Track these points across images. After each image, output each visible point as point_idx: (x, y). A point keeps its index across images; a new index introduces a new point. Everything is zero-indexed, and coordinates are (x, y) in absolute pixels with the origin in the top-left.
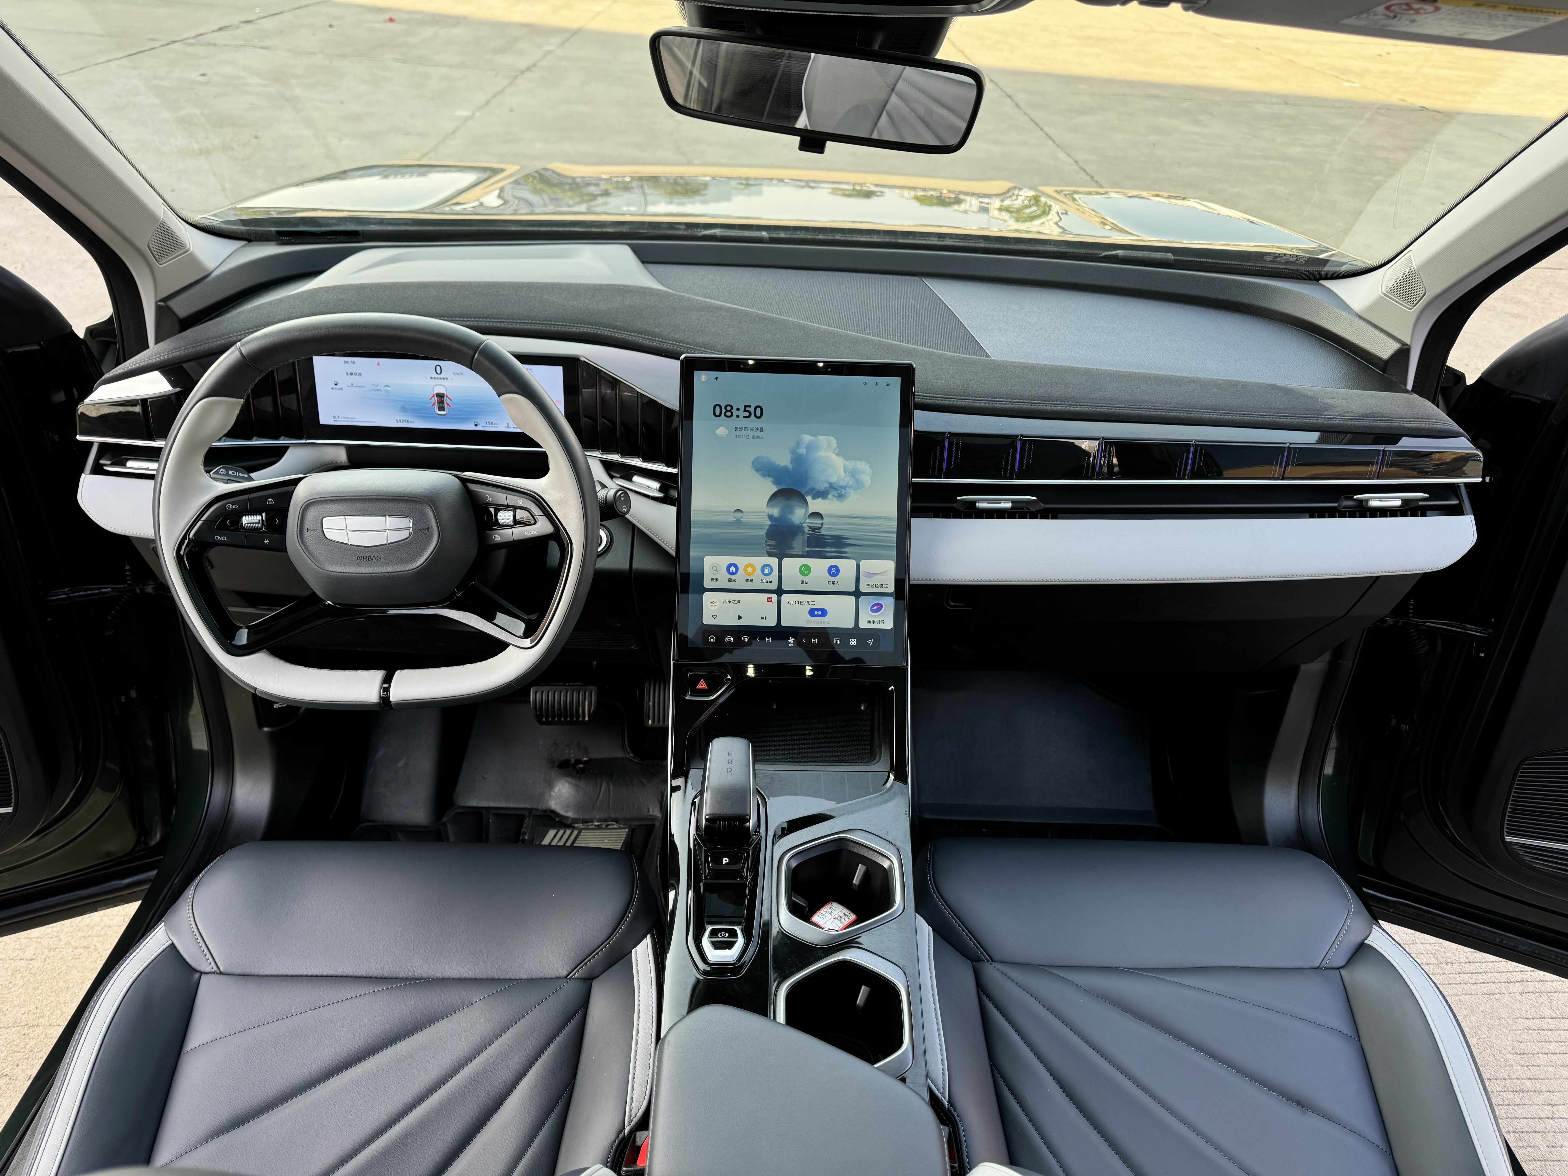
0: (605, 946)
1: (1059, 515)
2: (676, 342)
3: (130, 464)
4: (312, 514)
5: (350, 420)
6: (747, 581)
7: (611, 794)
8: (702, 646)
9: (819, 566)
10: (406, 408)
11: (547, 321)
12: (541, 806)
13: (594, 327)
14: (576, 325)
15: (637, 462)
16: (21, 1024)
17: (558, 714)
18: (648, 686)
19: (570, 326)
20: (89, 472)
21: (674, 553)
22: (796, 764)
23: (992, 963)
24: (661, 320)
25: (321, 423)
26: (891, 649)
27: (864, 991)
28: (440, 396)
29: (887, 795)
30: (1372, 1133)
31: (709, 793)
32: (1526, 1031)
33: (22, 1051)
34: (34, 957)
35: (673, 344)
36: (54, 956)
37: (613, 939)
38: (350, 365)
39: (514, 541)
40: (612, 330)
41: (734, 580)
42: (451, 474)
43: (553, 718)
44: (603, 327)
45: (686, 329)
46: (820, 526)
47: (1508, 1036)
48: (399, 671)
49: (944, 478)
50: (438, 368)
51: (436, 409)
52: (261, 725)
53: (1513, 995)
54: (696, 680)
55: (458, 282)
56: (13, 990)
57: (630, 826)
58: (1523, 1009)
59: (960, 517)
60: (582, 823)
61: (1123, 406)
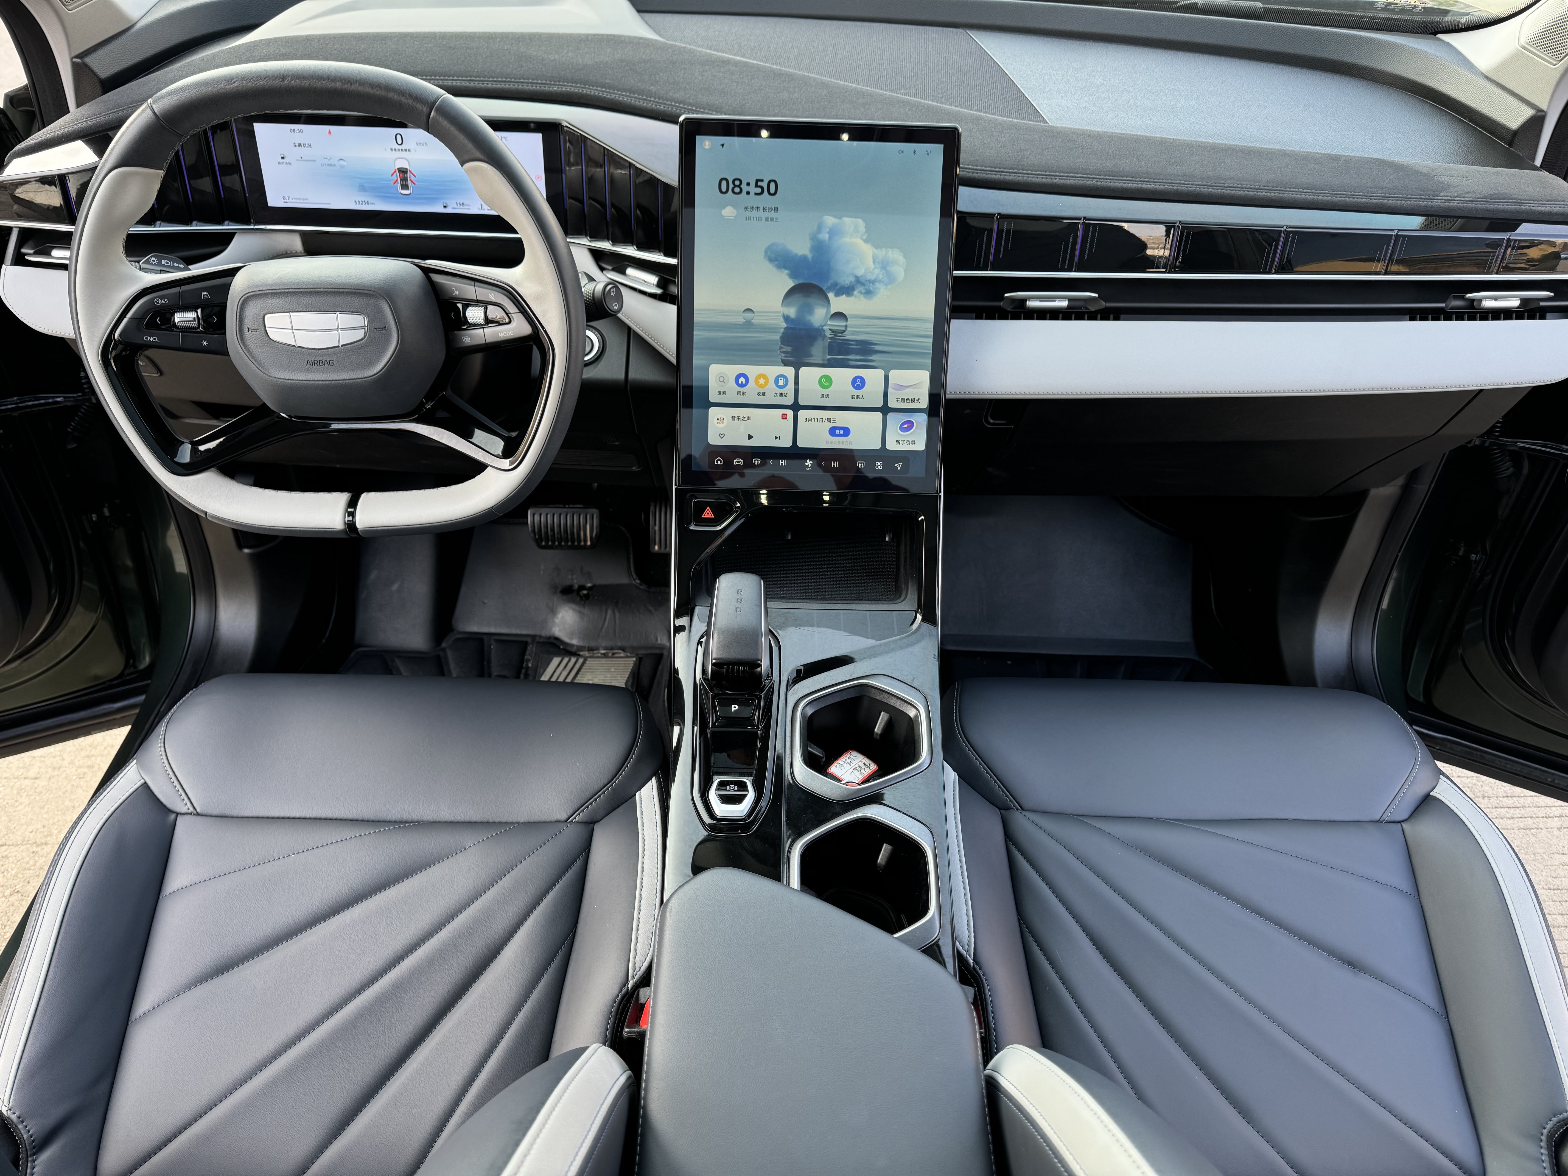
0: (608, 789)
1: (1122, 316)
2: (676, 103)
3: (56, 253)
4: (252, 310)
5: (302, 201)
6: (759, 394)
7: (617, 622)
8: (708, 469)
9: (842, 376)
10: (366, 186)
11: (524, 79)
12: (544, 633)
13: (579, 85)
14: (557, 83)
15: (630, 251)
16: (30, 842)
17: (558, 538)
18: (654, 510)
19: (551, 84)
20: (9, 263)
21: (674, 361)
22: (812, 601)
23: (1023, 812)
24: (657, 76)
25: (270, 204)
26: (922, 473)
27: (885, 850)
28: (403, 172)
29: (913, 637)
30: (1429, 996)
31: (716, 635)
32: (1561, 866)
33: (32, 868)
34: (38, 776)
35: (671, 105)
36: (58, 775)
37: (615, 782)
38: (297, 134)
39: (486, 344)
40: (599, 89)
41: (744, 393)
42: (411, 262)
43: (553, 542)
44: (589, 86)
45: (688, 87)
46: (844, 329)
47: (1542, 871)
48: (365, 494)
49: (990, 270)
50: (399, 137)
51: (399, 188)
52: (240, 547)
53: (1550, 830)
54: (701, 508)
55: (420, 33)
56: (19, 808)
57: (637, 654)
58: (1561, 845)
59: (1006, 318)
60: (588, 651)
61: (1204, 183)
